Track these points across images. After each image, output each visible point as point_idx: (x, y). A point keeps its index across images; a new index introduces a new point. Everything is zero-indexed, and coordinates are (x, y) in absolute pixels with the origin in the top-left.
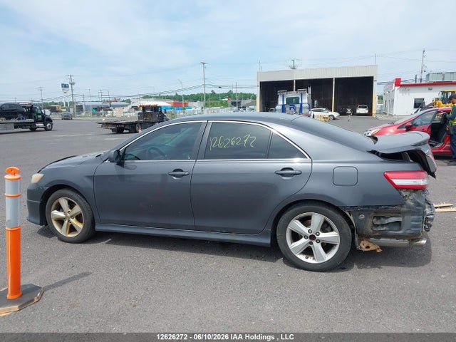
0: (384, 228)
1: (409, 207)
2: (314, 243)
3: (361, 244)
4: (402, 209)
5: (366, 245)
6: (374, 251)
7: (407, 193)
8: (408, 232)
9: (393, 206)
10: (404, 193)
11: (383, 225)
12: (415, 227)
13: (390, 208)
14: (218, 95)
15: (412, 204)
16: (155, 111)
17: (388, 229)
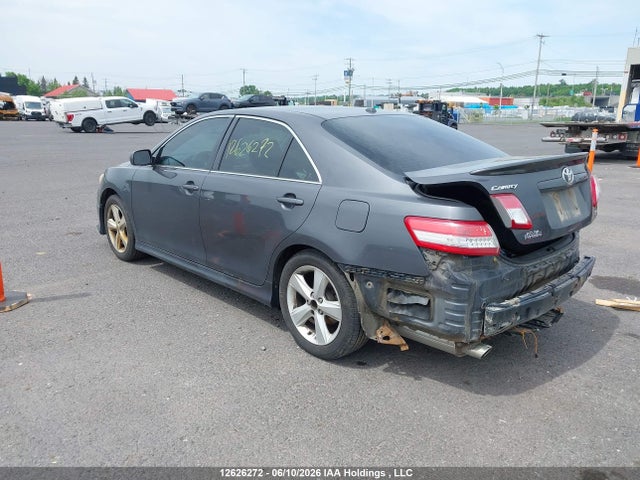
0: (404, 312)
1: (438, 283)
2: (316, 312)
3: (378, 332)
4: (427, 285)
5: (385, 334)
6: (397, 347)
7: (437, 259)
8: (441, 326)
9: (413, 276)
10: (431, 257)
11: (402, 306)
12: (452, 321)
13: (408, 280)
14: (571, 87)
15: (444, 278)
16: (437, 109)
17: (410, 314)
